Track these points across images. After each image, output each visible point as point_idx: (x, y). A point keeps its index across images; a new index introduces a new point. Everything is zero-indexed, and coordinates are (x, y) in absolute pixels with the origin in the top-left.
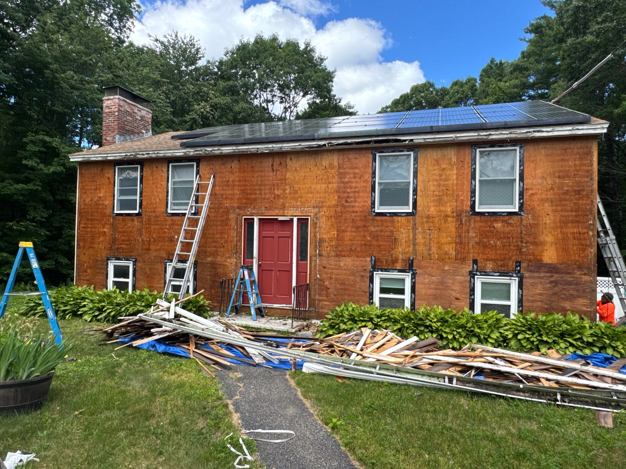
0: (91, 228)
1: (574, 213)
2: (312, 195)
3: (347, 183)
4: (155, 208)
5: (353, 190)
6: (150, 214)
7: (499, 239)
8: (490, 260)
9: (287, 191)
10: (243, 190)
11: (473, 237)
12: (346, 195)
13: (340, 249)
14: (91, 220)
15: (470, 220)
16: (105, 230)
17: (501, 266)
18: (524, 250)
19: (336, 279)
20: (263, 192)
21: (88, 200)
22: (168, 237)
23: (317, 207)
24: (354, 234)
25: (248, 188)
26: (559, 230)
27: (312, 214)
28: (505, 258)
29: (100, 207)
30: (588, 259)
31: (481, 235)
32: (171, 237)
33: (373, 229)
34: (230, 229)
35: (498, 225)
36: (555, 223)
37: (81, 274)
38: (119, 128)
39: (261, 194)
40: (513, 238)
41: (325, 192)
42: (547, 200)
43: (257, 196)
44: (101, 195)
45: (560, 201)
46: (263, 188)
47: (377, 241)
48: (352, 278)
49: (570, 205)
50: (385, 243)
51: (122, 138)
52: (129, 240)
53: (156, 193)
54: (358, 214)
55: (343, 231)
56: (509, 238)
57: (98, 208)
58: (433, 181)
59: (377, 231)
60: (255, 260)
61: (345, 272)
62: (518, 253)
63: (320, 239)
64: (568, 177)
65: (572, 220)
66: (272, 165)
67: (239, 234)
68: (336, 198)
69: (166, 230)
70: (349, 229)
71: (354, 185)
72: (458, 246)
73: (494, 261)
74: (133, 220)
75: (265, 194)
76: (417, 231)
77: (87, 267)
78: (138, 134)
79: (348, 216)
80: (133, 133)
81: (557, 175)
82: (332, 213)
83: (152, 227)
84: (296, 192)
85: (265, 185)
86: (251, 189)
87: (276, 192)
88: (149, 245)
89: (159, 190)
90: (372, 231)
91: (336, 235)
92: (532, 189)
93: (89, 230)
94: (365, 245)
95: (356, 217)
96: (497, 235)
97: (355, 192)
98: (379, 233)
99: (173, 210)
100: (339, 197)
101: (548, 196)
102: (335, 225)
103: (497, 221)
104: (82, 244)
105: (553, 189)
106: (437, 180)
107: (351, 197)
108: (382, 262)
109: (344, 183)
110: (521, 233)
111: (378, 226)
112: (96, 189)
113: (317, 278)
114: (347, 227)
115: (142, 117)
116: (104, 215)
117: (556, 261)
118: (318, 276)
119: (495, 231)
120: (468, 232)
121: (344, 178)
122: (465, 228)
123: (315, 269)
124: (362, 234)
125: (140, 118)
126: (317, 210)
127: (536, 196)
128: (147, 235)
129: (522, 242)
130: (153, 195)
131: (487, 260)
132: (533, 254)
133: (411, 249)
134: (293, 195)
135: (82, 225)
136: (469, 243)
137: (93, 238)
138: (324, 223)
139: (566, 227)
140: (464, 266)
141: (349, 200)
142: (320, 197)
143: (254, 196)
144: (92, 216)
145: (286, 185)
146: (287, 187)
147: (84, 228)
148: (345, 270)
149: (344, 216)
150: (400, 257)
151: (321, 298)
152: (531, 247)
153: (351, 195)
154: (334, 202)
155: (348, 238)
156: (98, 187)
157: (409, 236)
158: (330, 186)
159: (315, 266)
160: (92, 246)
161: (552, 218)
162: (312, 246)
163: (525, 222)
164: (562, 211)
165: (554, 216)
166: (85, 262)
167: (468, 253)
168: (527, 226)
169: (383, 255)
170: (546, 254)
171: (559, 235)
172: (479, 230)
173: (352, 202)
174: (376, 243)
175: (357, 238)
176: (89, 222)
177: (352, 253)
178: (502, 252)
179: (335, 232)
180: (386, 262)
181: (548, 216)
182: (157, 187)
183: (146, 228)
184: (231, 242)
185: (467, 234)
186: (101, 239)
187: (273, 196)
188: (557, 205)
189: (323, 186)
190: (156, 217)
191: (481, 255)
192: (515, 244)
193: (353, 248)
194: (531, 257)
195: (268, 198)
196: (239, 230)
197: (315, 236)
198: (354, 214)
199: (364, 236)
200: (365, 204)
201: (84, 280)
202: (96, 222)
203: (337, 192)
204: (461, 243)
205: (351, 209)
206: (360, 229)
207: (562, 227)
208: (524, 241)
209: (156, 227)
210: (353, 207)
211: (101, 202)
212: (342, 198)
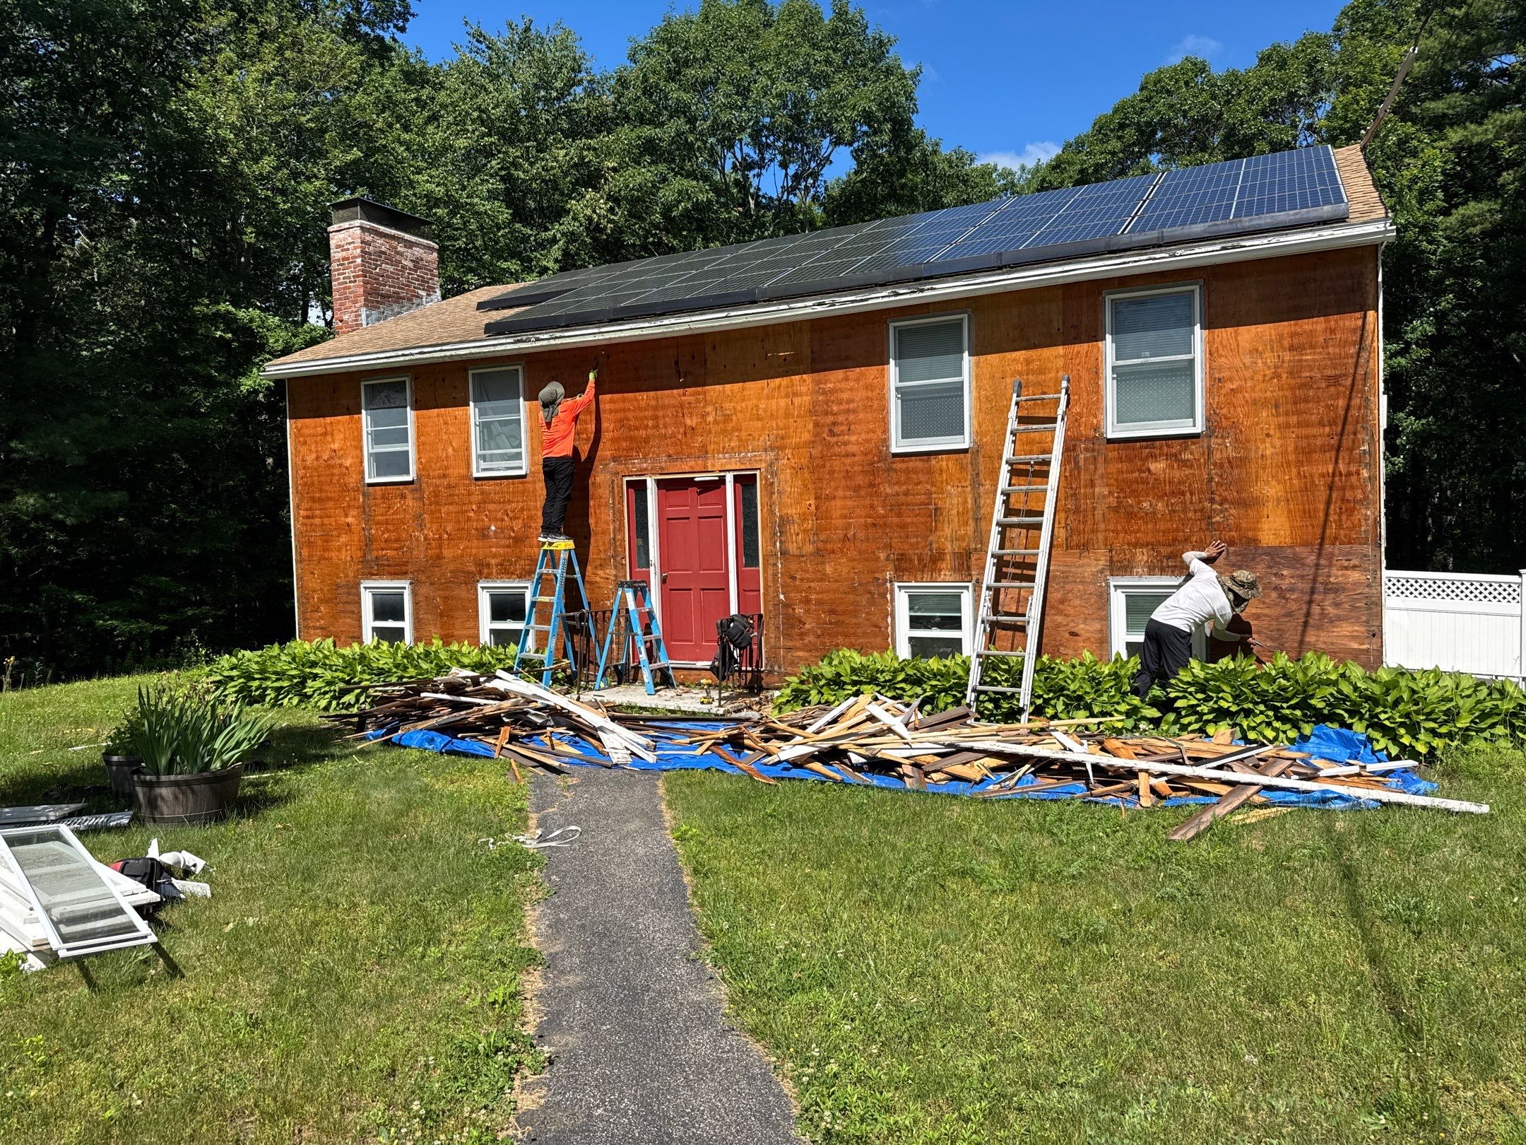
0: (321, 517)
1: (1327, 429)
2: (760, 424)
3: (832, 391)
4: (447, 468)
5: (844, 407)
6: (438, 482)
7: (1160, 498)
8: (1142, 546)
9: (710, 419)
10: (621, 420)
11: (1104, 497)
12: (830, 419)
13: (823, 537)
14: (320, 500)
15: (1095, 459)
16: (350, 520)
17: (1168, 557)
18: (1218, 519)
19: (819, 602)
20: (661, 422)
21: (310, 458)
22: (476, 529)
23: (772, 448)
24: (850, 503)
25: (630, 415)
26: (1294, 471)
27: (763, 465)
28: (1175, 540)
29: (336, 471)
30: (1359, 533)
31: (1122, 490)
32: (483, 529)
33: (889, 490)
34: (599, 506)
35: (1158, 466)
36: (1284, 453)
37: (308, 615)
38: (367, 293)
39: (656, 427)
40: (1191, 494)
41: (788, 415)
42: (1265, 403)
43: (650, 431)
44: (336, 446)
45: (1295, 403)
46: (660, 413)
47: (899, 515)
48: (851, 597)
49: (1316, 412)
50: (915, 520)
51: (375, 314)
52: (397, 540)
53: (445, 437)
54: (857, 459)
55: (828, 498)
56: (1183, 494)
57: (332, 475)
58: (1013, 375)
59: (897, 494)
60: (652, 569)
61: (835, 586)
62: (1204, 526)
63: (781, 517)
64: (1313, 347)
65: (1323, 446)
66: (676, 363)
67: (618, 515)
68: (810, 426)
69: (472, 514)
70: (840, 493)
71: (845, 396)
72: (1071, 517)
73: (1151, 545)
74: (403, 497)
75: (665, 427)
76: (982, 489)
77: (321, 601)
78: (410, 300)
79: (836, 464)
80: (397, 299)
81: (1286, 343)
82: (805, 461)
83: (444, 510)
84: (727, 418)
85: (664, 407)
86: (636, 418)
87: (688, 422)
88: (440, 547)
89: (452, 429)
90: (887, 495)
91: (813, 507)
92: (1231, 380)
93: (317, 521)
94: (874, 525)
95: (853, 465)
96: (1159, 488)
97: (848, 411)
98: (902, 499)
99: (484, 470)
100: (817, 425)
101: (1268, 394)
102: (810, 486)
103: (1153, 457)
104: (305, 553)
105: (1279, 377)
106: (1020, 374)
107: (842, 424)
108: (911, 560)
109: (824, 393)
110: (1211, 480)
111: (898, 483)
112: (325, 434)
113: (780, 600)
114: (836, 488)
115: (416, 262)
116: (345, 488)
117: (1288, 540)
118: (782, 597)
119: (1151, 481)
120: (1093, 485)
121: (826, 382)
122: (1084, 477)
123: (775, 580)
124: (868, 502)
125: (411, 265)
126: (772, 455)
127: (1240, 396)
128: (435, 527)
129: (1212, 501)
130: (441, 440)
131: (1136, 545)
132: (1238, 528)
133: (970, 529)
134: (721, 426)
135: (302, 513)
136: (1094, 508)
137: (327, 538)
138: (787, 484)
139: (1310, 462)
140: (1085, 561)
141: (837, 429)
142: (778, 428)
143: (643, 433)
144: (321, 491)
145: (706, 403)
146: (709, 409)
147: (308, 517)
148: (837, 581)
149: (828, 465)
150: (949, 548)
151: (790, 644)
152: (1233, 511)
153: (841, 418)
154: (806, 437)
155: (839, 512)
156: (329, 429)
157: (965, 502)
158: (797, 401)
159: (775, 575)
160: (326, 555)
161: (1278, 443)
162: (767, 534)
163: (1217, 456)
164: (1299, 425)
165: (1282, 437)
166: (314, 591)
167: (1093, 531)
168: (1222, 465)
169: (912, 545)
170: (1266, 526)
171: (1295, 482)
172: (1117, 480)
173: (842, 434)
174: (895, 520)
175: (858, 511)
176: (317, 506)
177: (848, 544)
178: (1169, 525)
179: (812, 502)
180: (919, 560)
181: (1268, 440)
182: (446, 423)
183: (432, 513)
184: (604, 533)
185: (1089, 491)
186: (343, 539)
187: (682, 430)
188: (1287, 414)
189: (783, 402)
190: (449, 487)
191: (1121, 535)
192: (1197, 507)
193: (850, 534)
194: (1233, 533)
195: (673, 435)
196: (617, 506)
197: (772, 512)
198: (848, 461)
199: (872, 506)
200: (871, 435)
201: (315, 628)
202: (331, 504)
203: (812, 412)
204: (1077, 511)
205: (842, 450)
206: (863, 492)
207: (1300, 463)
208: (1217, 498)
209: (451, 508)
210: (846, 444)
211: (338, 462)
212: (823, 426)
